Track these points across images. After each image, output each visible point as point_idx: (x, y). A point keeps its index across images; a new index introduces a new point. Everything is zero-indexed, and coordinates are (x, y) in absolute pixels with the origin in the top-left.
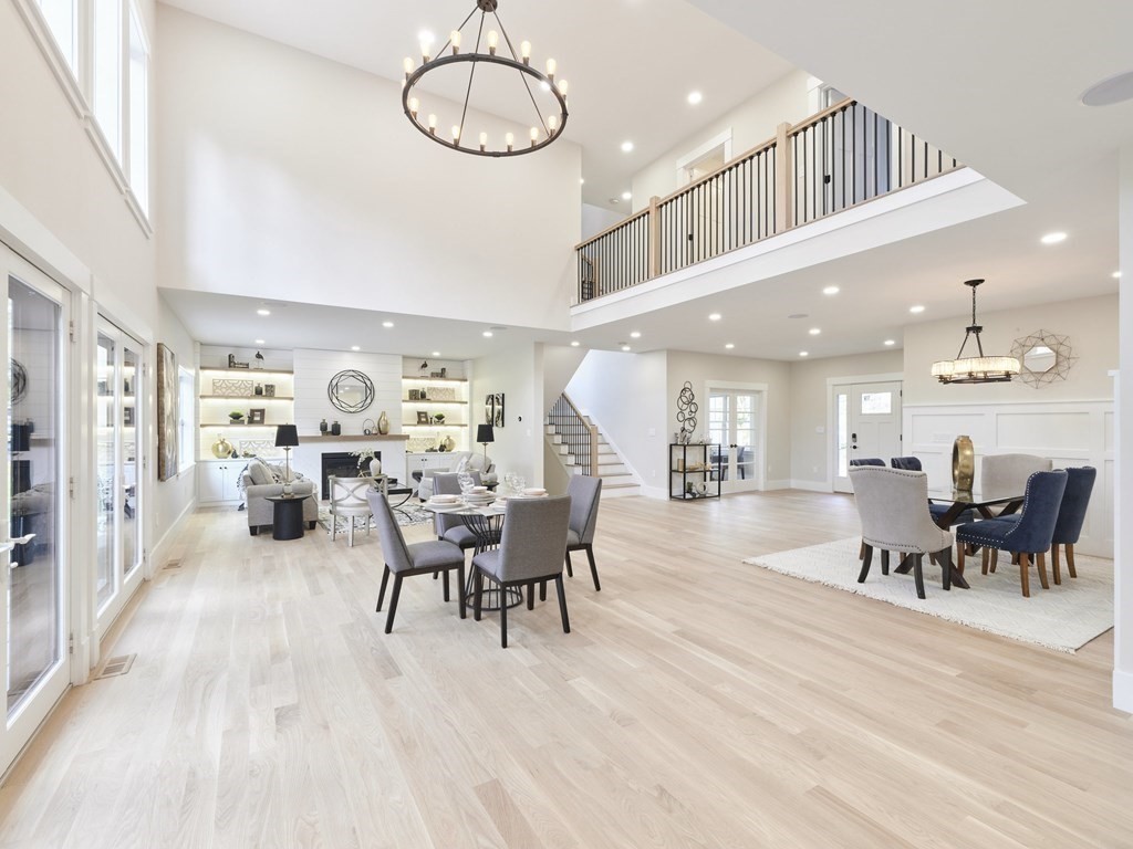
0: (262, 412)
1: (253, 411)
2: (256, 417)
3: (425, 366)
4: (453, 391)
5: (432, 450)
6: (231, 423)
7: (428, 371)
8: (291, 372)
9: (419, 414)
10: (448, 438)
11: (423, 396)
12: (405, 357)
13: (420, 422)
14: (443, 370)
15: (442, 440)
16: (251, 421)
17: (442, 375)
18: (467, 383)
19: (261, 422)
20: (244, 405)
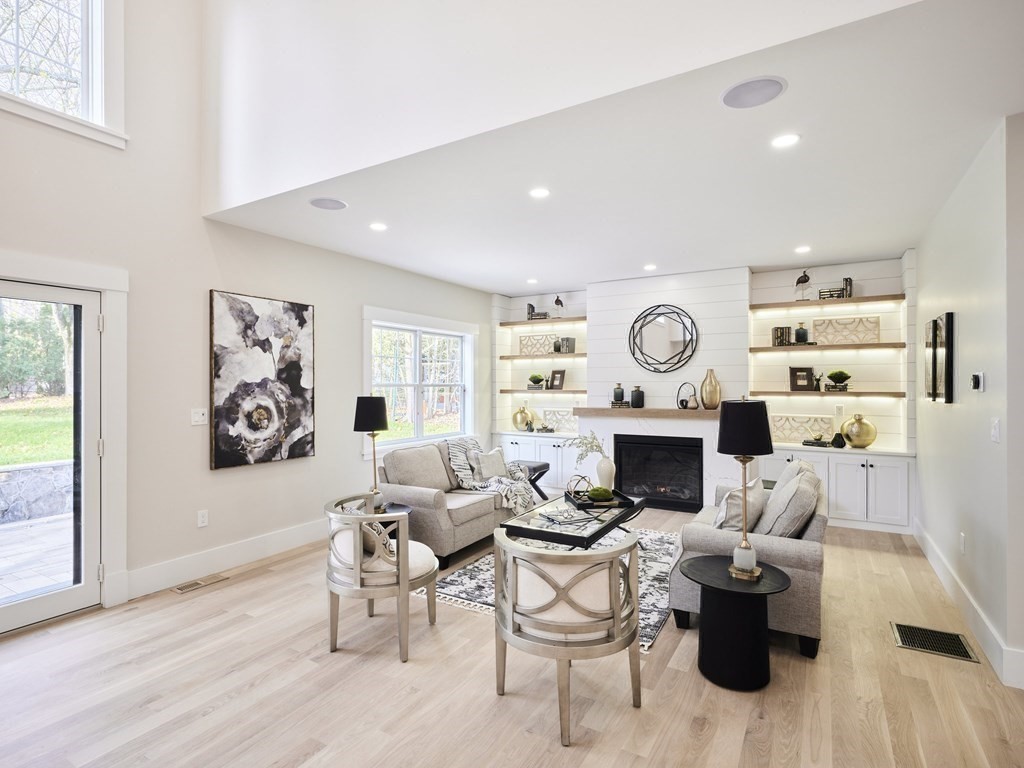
0: (562, 373)
1: (554, 373)
2: (555, 382)
3: (804, 280)
4: (877, 323)
5: (818, 443)
6: (530, 388)
7: (811, 291)
8: (584, 318)
9: (794, 371)
10: (859, 421)
11: (802, 338)
12: (753, 272)
13: (795, 388)
14: (848, 281)
15: (844, 424)
16: (551, 387)
17: (845, 292)
18: (904, 303)
19: (560, 387)
20: (545, 366)
